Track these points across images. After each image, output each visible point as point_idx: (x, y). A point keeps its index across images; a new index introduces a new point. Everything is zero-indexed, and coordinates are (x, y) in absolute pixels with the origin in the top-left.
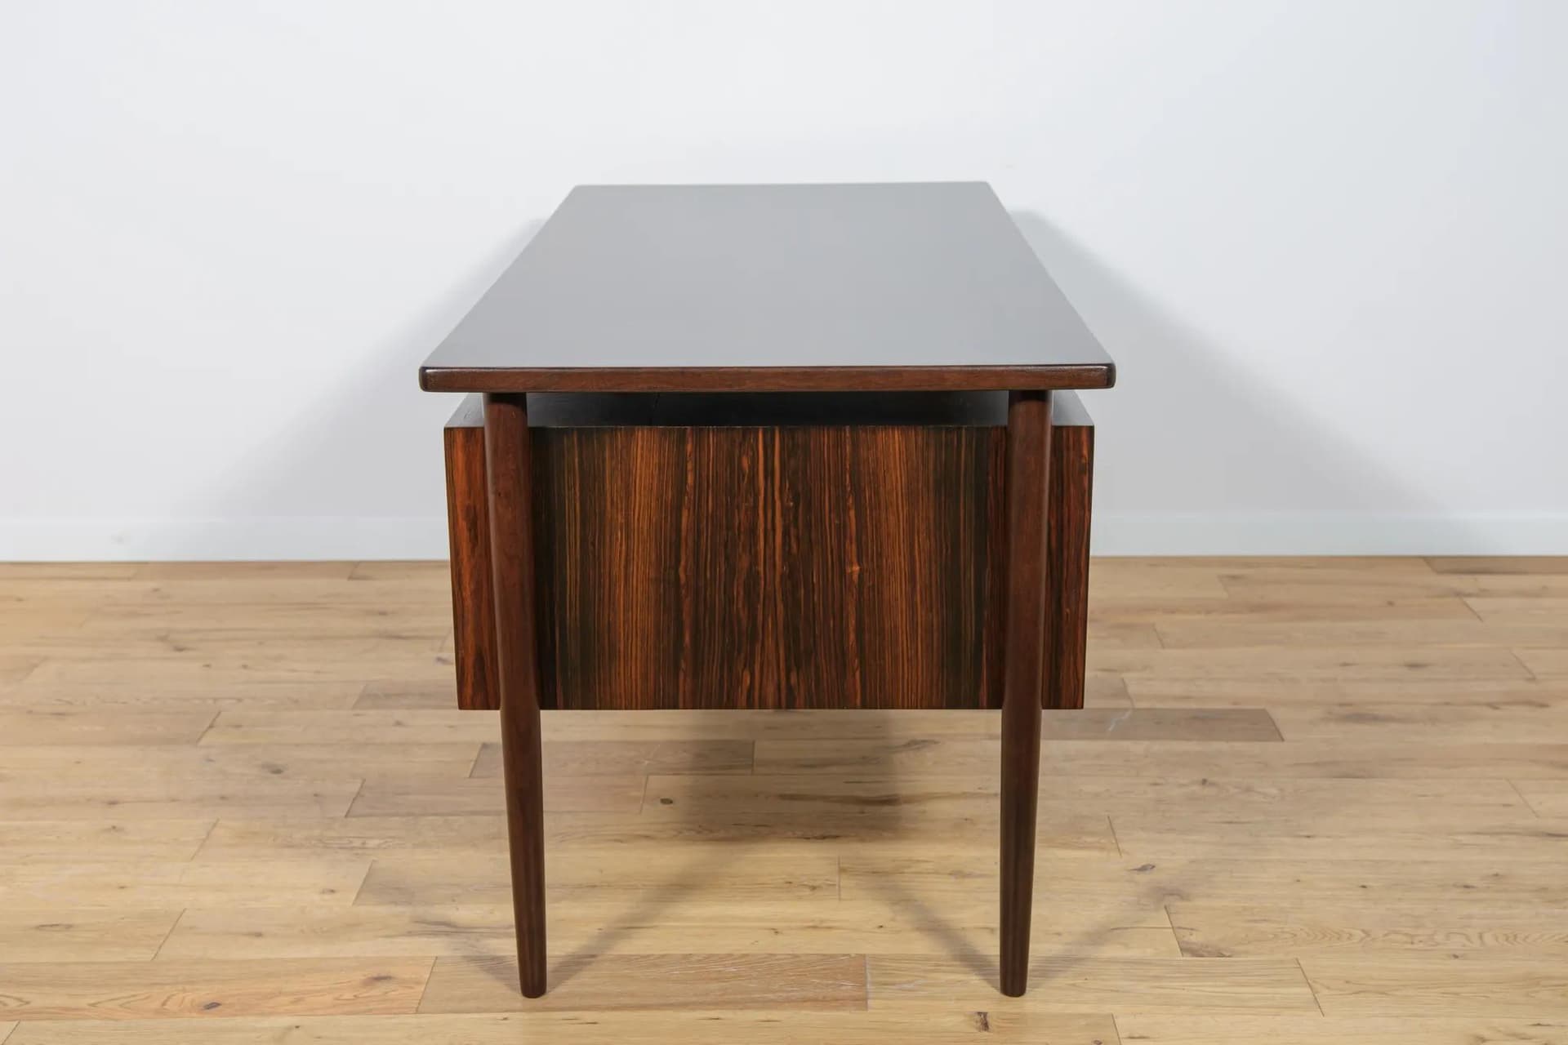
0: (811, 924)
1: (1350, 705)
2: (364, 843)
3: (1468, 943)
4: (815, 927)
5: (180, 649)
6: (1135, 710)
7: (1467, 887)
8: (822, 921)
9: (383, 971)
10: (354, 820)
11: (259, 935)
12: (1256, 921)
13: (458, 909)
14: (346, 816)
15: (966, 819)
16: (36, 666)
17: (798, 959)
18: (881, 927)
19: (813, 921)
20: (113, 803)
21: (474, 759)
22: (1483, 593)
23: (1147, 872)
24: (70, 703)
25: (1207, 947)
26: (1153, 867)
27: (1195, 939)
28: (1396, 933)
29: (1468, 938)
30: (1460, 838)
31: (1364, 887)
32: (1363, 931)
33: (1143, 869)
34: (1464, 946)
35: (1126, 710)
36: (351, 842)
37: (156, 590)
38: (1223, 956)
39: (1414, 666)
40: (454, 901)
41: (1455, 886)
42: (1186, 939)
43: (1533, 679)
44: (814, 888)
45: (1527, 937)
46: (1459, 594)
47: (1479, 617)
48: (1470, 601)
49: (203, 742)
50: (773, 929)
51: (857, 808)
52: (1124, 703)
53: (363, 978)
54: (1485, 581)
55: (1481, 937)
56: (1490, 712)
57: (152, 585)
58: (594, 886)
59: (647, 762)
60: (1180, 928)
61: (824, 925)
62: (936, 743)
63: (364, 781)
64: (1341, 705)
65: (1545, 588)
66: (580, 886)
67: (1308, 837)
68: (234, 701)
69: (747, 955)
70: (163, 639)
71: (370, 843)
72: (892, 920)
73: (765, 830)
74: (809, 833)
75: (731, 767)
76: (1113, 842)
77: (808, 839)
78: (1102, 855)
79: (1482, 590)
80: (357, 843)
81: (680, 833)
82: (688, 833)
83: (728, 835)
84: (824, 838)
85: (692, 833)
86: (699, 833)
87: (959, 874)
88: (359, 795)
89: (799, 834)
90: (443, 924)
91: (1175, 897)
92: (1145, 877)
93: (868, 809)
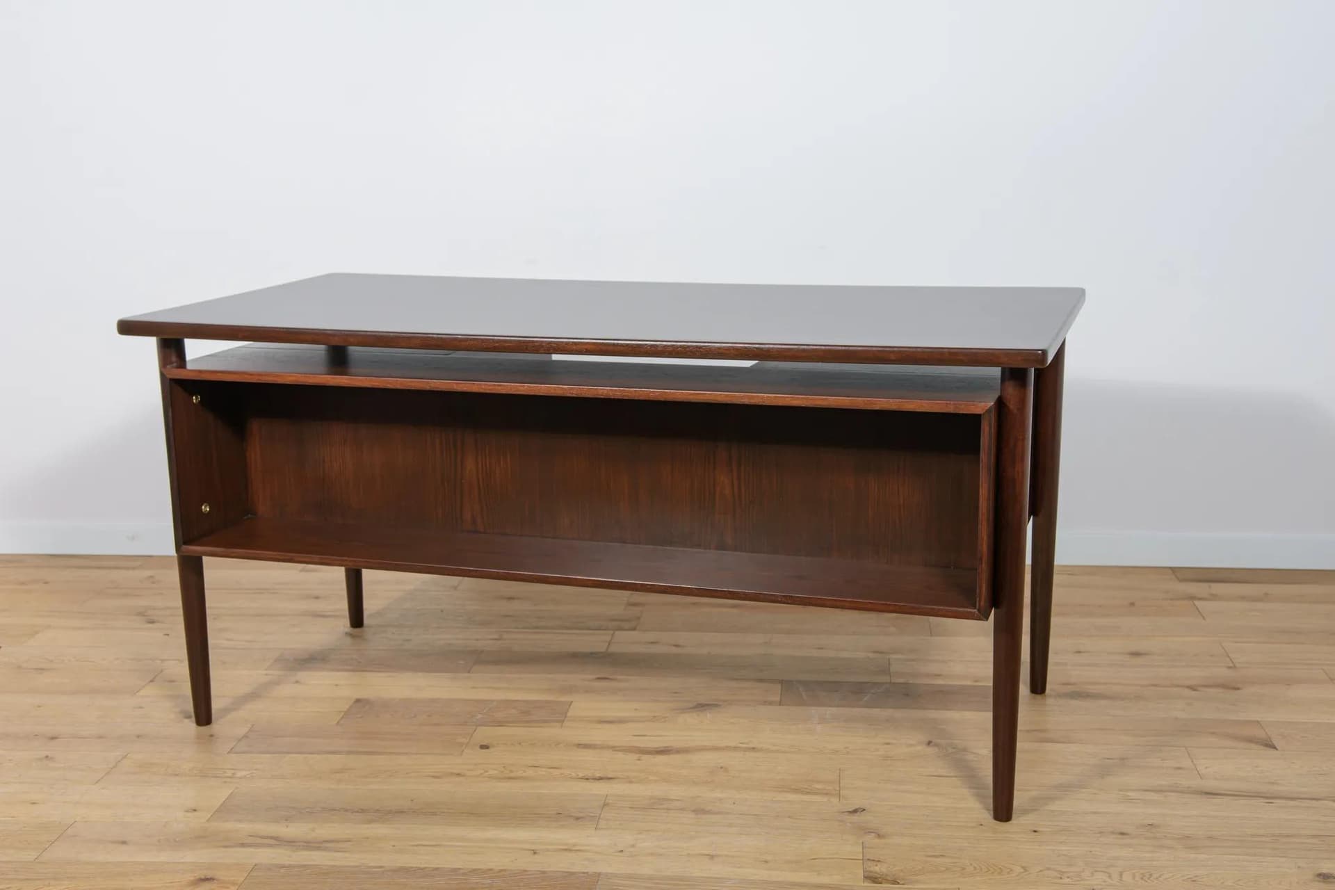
0: (566, 847)
1: (1074, 684)
2: (234, 774)
3: (1108, 880)
4: (566, 850)
5: (152, 622)
6: (891, 684)
7: (1122, 834)
8: (574, 845)
9: (209, 874)
10: (234, 755)
11: (124, 843)
12: (934, 856)
13: (287, 827)
14: (229, 753)
15: (722, 768)
16: (37, 633)
17: (546, 875)
18: (622, 851)
19: (566, 844)
20: (53, 738)
21: (346, 710)
22: (1214, 597)
23: (858, 813)
24: (52, 661)
25: (887, 875)
26: (864, 810)
27: (877, 869)
28: (1049, 869)
29: (1110, 877)
30: (1129, 794)
31: (1035, 831)
32: (1023, 867)
33: (855, 811)
34: (1105, 882)
35: (884, 684)
36: (225, 772)
37: (151, 577)
38: (898, 883)
39: (1136, 654)
40: (286, 820)
41: (1113, 833)
42: (872, 869)
43: (1234, 667)
44: (578, 819)
45: (1160, 877)
46: (1192, 598)
47: (1203, 617)
48: (1197, 603)
49: (142, 693)
50: (533, 850)
51: (637, 756)
52: (884, 679)
53: (192, 879)
55: (1121, 875)
56: (1187, 692)
57: (148, 573)
58: (402, 812)
59: (480, 716)
60: (869, 860)
61: (577, 848)
62: (718, 707)
63: (253, 725)
65: (1266, 594)
66: (390, 812)
68: (177, 662)
69: (505, 870)
70: (140, 614)
71: (239, 774)
72: (633, 846)
73: (556, 772)
74: (589, 774)
75: (545, 721)
76: (838, 789)
77: (587, 779)
78: (825, 799)
79: (1212, 595)
80: (229, 773)
81: (487, 772)
82: (491, 772)
83: (524, 775)
84: (601, 779)
85: (496, 772)
86: (503, 772)
87: (699, 811)
88: (246, 736)
89: (581, 775)
90: (272, 838)
91: (873, 834)
92: (855, 818)
93: (645, 757)
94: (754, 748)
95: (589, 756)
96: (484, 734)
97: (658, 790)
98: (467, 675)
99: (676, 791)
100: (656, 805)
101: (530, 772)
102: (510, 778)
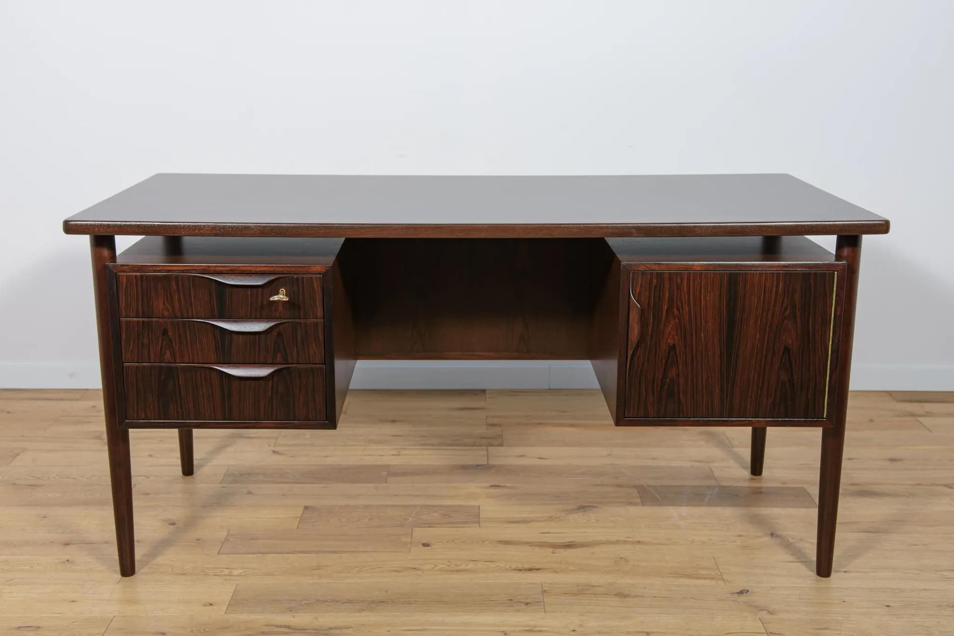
0: (527, 628)
2: (231, 572)
4: (530, 631)
6: (720, 486)
8: (535, 626)
10: (223, 556)
12: (821, 629)
13: (294, 617)
14: (218, 554)
15: (622, 558)
16: (18, 455)
18: (574, 631)
19: (529, 626)
20: (68, 544)
21: (300, 516)
22: (928, 414)
23: (744, 595)
24: (39, 478)
26: (748, 591)
30: (945, 573)
31: (888, 606)
33: (741, 593)
35: (715, 487)
36: (222, 571)
37: (94, 407)
39: (893, 460)
40: (291, 611)
41: (948, 606)
44: (527, 604)
46: (913, 415)
47: (929, 430)
48: (920, 419)
50: (503, 632)
51: (551, 550)
52: (712, 483)
54: (928, 407)
56: (947, 490)
57: (90, 403)
58: (382, 602)
59: (411, 519)
60: (771, 633)
61: (536, 629)
62: (594, 507)
63: (228, 530)
64: (851, 485)
66: (373, 602)
67: (846, 572)
68: (145, 478)
71: (236, 572)
72: (581, 626)
73: (492, 565)
74: (520, 566)
75: (465, 523)
76: (719, 574)
77: (520, 570)
78: (713, 583)
79: (927, 412)
80: (226, 572)
81: (436, 566)
82: (441, 566)
83: (468, 568)
84: (530, 570)
85: (444, 566)
86: (449, 566)
87: (621, 595)
88: (226, 539)
89: (514, 567)
90: (285, 627)
91: (765, 612)
92: (743, 598)
93: (557, 550)
94: (639, 542)
95: (511, 551)
96: (421, 534)
97: (582, 578)
98: (384, 485)
99: (595, 579)
100: (582, 591)
101: (471, 566)
102: (458, 571)
